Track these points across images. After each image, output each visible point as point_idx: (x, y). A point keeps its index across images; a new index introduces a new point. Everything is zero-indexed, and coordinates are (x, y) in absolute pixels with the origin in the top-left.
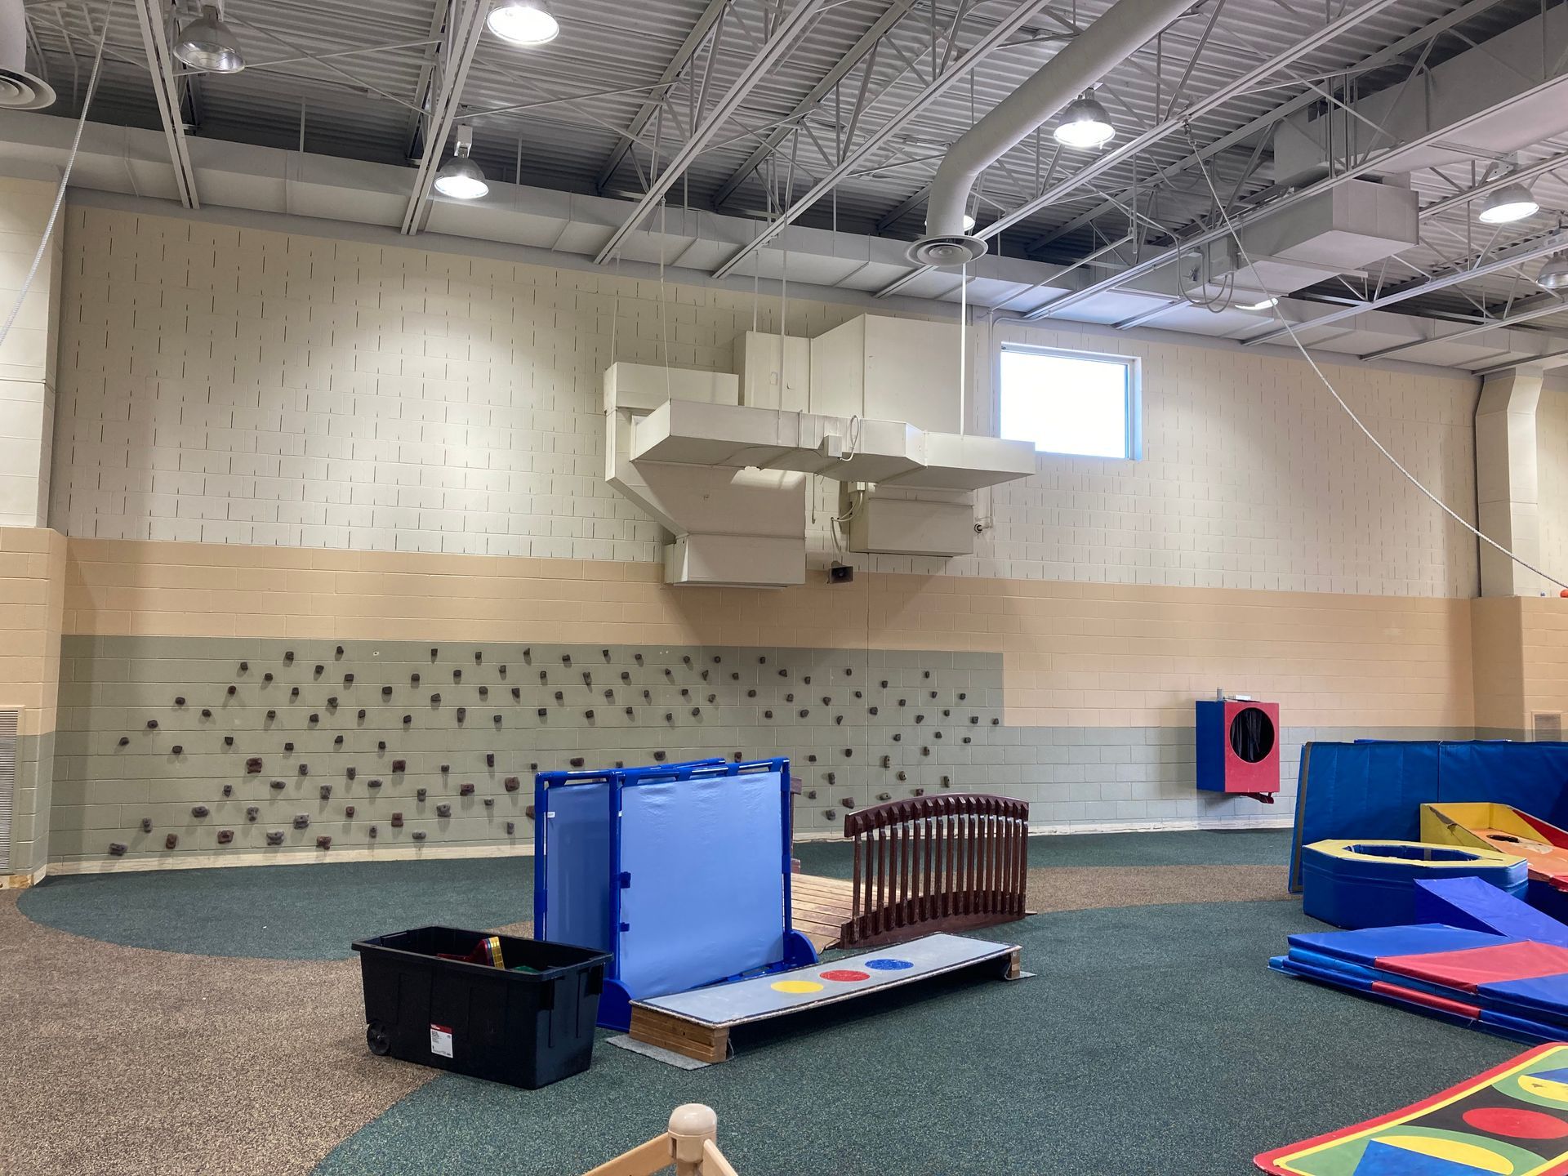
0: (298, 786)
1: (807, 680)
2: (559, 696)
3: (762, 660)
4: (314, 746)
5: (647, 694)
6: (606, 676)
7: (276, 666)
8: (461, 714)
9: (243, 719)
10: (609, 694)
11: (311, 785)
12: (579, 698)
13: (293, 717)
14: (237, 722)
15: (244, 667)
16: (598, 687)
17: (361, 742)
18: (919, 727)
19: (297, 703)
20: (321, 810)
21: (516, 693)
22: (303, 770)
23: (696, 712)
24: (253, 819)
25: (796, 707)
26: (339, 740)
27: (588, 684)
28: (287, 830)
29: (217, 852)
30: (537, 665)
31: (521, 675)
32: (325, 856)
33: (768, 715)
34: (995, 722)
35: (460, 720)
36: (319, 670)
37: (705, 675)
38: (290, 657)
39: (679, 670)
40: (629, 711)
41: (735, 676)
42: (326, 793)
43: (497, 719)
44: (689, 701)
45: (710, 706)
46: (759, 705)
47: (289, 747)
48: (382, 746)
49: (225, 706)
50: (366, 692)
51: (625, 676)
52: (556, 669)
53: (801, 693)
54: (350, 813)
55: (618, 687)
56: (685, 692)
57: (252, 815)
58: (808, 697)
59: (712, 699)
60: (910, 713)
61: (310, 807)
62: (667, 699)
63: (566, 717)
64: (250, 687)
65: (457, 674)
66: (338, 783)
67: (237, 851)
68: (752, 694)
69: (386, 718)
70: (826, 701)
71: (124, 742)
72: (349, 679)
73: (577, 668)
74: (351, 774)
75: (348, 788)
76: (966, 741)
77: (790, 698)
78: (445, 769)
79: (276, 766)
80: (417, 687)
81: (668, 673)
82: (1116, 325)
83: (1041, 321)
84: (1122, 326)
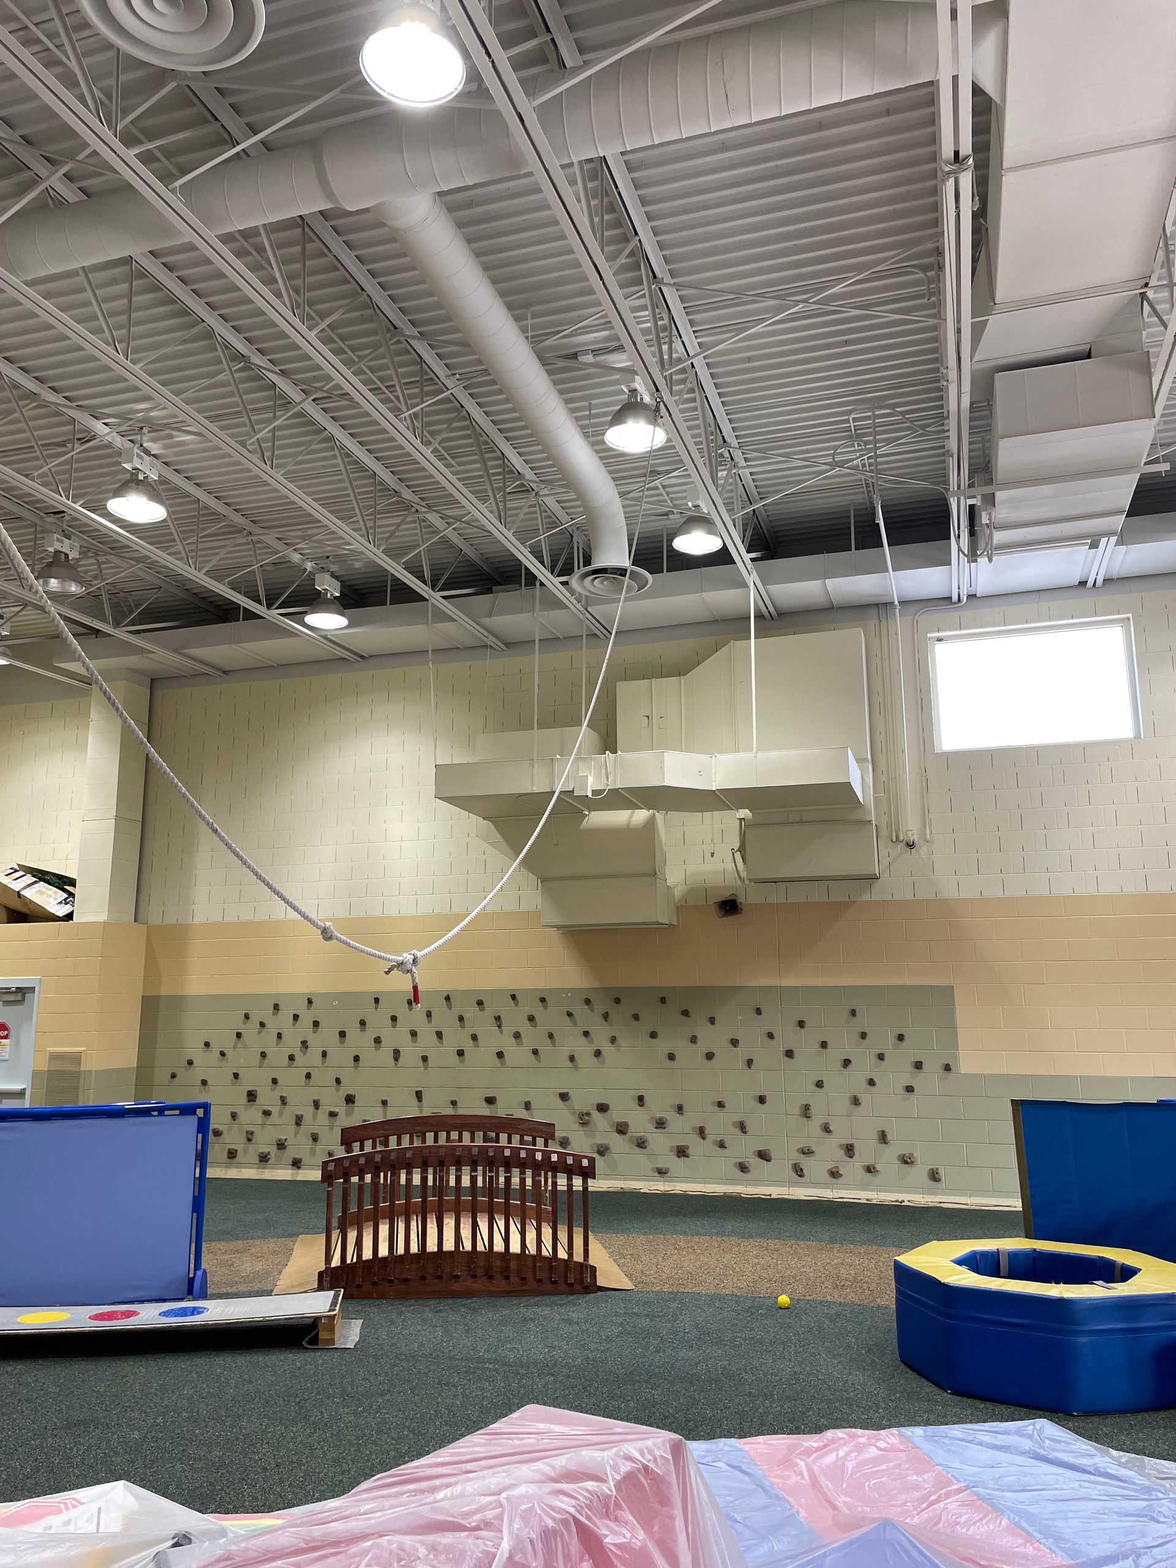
0: (280, 1114)
1: (712, 1021)
2: (474, 1037)
3: (663, 1000)
4: (291, 1078)
5: (551, 1036)
6: (515, 1019)
7: (267, 1014)
8: (397, 1054)
9: (244, 1058)
10: (517, 1036)
11: (289, 1113)
12: (493, 1040)
13: (278, 1055)
14: (242, 1060)
15: (247, 1017)
16: (508, 1030)
17: (323, 1077)
18: (846, 1072)
19: (280, 1045)
20: (296, 1134)
21: (439, 1035)
22: (283, 1100)
23: (598, 1053)
24: (249, 1140)
25: (701, 1049)
26: (308, 1076)
27: (499, 1026)
28: (272, 1150)
29: (228, 1166)
30: (456, 1010)
31: (445, 1019)
32: (298, 1173)
33: (671, 1057)
34: (947, 1068)
35: (396, 1059)
36: (296, 1017)
37: (606, 1016)
38: (276, 1007)
39: (580, 1010)
40: (535, 1052)
41: (636, 1017)
42: (299, 1121)
43: (425, 1059)
44: (591, 1042)
45: (612, 1048)
46: (662, 1046)
47: (275, 1081)
48: (338, 1081)
49: (235, 1047)
50: (328, 1036)
51: (531, 1019)
52: (471, 1013)
53: (704, 1031)
54: (315, 1138)
55: (525, 1028)
56: (586, 1034)
57: (250, 1137)
58: (713, 1037)
59: (613, 1040)
60: (835, 1055)
61: (287, 1132)
62: (571, 1042)
63: (481, 1056)
64: (250, 1032)
65: (394, 1019)
66: (308, 1112)
67: (239, 1166)
68: (653, 1035)
69: (341, 1056)
70: (734, 1042)
71: (173, 1076)
72: (316, 1024)
73: (490, 1011)
74: (316, 1104)
75: (314, 1117)
76: (910, 1089)
77: (694, 1040)
78: (384, 1103)
79: (267, 1098)
80: (365, 1031)
81: (570, 1015)
82: (1083, 583)
83: (974, 601)
84: (1090, 583)
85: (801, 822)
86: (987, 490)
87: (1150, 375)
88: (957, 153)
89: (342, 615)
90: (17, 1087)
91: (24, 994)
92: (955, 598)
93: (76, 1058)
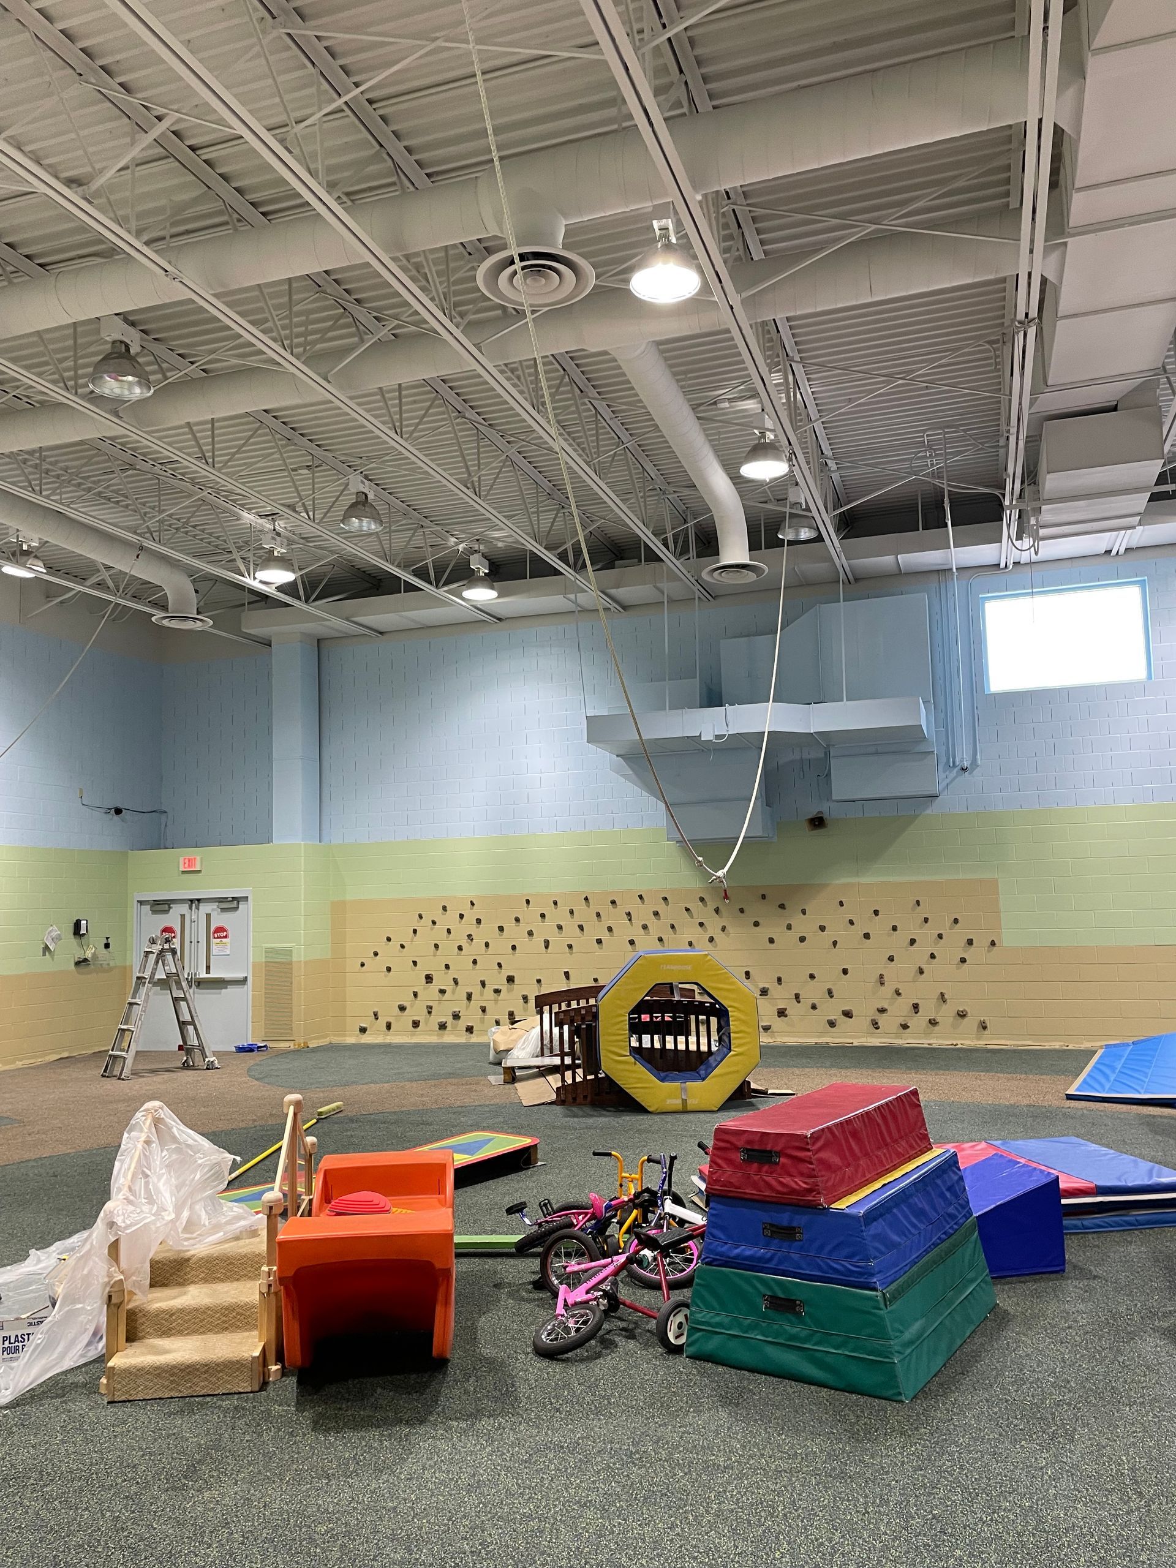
0: (453, 992)
1: (804, 912)
2: (610, 929)
3: (764, 897)
4: (461, 965)
5: (673, 927)
6: (643, 914)
7: (438, 915)
8: (547, 944)
9: (420, 948)
10: (645, 927)
11: (462, 991)
12: (625, 931)
13: (449, 945)
14: (419, 951)
15: (421, 917)
16: (638, 922)
17: (487, 961)
18: (912, 948)
19: (450, 938)
20: (468, 1007)
21: (581, 927)
22: (456, 982)
23: (711, 940)
24: (430, 1013)
25: (795, 934)
26: (475, 962)
27: (630, 920)
28: (449, 1020)
29: (412, 1033)
30: (594, 908)
31: (584, 915)
32: (471, 1038)
33: (771, 941)
34: (993, 943)
35: (547, 947)
36: (462, 916)
37: (717, 911)
38: (445, 908)
39: (696, 906)
40: (660, 939)
41: (742, 911)
42: (469, 997)
43: (570, 946)
44: (706, 931)
45: (723, 935)
46: (764, 932)
47: (447, 967)
48: (500, 965)
49: (412, 941)
50: (487, 931)
51: (656, 914)
52: (606, 909)
53: (797, 920)
54: (484, 1010)
55: (651, 921)
56: (701, 924)
57: (430, 1010)
58: (803, 925)
59: (724, 929)
60: (903, 936)
61: (460, 1006)
62: (689, 931)
63: (616, 944)
64: (424, 927)
65: (543, 916)
66: (476, 990)
67: (422, 1033)
68: (756, 924)
69: (502, 945)
70: (822, 928)
71: (363, 965)
72: (479, 921)
73: (622, 909)
74: (483, 984)
75: (482, 994)
76: (963, 960)
77: (789, 927)
78: (539, 981)
79: (442, 980)
80: (519, 926)
81: (687, 910)
82: (1108, 552)
83: (1019, 568)
84: (1114, 552)
85: (877, 753)
86: (1036, 504)
87: (1161, 425)
88: (1027, 315)
89: (492, 588)
90: (240, 975)
91: (238, 902)
92: (1003, 565)
93: (289, 951)
